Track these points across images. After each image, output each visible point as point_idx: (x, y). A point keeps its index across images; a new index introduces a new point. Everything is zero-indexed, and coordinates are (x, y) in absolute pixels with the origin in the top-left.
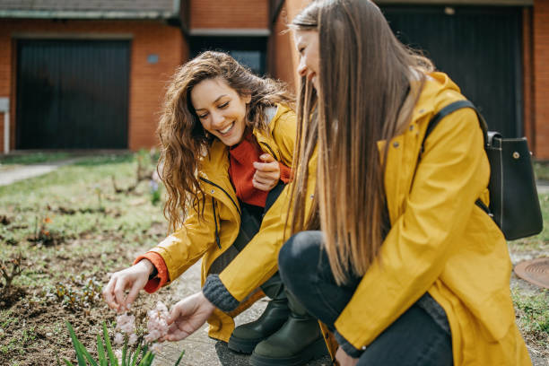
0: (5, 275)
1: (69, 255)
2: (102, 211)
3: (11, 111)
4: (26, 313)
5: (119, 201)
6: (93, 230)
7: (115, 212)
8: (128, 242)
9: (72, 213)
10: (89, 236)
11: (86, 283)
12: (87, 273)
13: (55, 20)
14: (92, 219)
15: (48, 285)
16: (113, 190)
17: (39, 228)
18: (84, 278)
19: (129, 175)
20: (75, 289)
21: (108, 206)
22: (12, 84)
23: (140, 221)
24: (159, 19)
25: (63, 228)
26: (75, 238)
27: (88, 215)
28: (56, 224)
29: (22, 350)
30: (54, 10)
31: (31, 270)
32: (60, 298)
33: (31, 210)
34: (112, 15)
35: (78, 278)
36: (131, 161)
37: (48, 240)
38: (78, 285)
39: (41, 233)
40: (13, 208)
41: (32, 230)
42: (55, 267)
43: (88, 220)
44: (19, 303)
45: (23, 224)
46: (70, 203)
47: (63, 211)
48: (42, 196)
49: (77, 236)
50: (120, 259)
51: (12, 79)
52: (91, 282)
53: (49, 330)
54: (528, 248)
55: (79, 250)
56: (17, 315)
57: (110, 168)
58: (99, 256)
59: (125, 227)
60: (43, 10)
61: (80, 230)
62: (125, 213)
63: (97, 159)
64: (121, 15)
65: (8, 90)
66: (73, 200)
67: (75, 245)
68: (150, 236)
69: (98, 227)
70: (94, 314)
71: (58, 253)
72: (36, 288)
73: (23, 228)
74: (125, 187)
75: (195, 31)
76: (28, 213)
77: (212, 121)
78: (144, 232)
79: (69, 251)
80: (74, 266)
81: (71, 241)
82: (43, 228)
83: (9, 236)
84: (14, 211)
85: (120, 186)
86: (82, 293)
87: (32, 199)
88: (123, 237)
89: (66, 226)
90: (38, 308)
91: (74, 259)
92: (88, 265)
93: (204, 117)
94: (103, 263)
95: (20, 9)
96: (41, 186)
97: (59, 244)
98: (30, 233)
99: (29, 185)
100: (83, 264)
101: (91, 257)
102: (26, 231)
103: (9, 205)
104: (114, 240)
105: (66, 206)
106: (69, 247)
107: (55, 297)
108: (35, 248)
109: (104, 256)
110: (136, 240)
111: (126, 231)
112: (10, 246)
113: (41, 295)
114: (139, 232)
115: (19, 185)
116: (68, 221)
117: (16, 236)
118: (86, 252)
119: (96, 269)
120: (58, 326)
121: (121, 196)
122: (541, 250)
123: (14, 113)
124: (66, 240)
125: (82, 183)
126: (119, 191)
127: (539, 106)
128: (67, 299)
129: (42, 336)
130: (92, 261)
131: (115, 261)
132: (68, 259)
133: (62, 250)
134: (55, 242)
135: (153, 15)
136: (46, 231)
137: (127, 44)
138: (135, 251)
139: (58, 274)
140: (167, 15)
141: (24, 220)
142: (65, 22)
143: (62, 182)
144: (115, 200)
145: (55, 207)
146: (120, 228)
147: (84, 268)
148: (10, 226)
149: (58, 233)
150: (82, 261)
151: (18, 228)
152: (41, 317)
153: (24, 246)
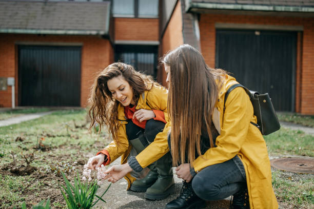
0: (27, 161)
1: (55, 155)
2: (69, 136)
3: (15, 85)
4: (38, 177)
5: (78, 131)
6: (65, 144)
7: (76, 137)
8: (83, 150)
9: (54, 137)
10: (63, 147)
11: (65, 165)
12: (65, 162)
13: (39, 35)
14: (65, 139)
15: (47, 166)
16: (74, 127)
17: (39, 143)
18: (63, 163)
19: (82, 120)
20: (59, 168)
21: (72, 134)
22: (15, 70)
23: (89, 141)
24: (97, 35)
25: (50, 143)
26: (56, 148)
27: (62, 138)
28: (47, 141)
29: (39, 190)
30: (39, 29)
31: (37, 160)
32: (53, 171)
33: (33, 135)
34: (71, 32)
35: (60, 163)
36: (83, 113)
37: (43, 149)
38: (61, 167)
39: (40, 145)
40: (23, 134)
41: (35, 144)
42: (49, 160)
43: (63, 140)
44: (34, 173)
45: (30, 141)
46: (52, 132)
47: (49, 136)
48: (37, 129)
49: (57, 146)
50: (80, 156)
51: (15, 67)
52: (67, 165)
53: (49, 183)
54: (279, 154)
55: (60, 152)
56: (33, 178)
57: (71, 116)
58: (70, 155)
59: (81, 144)
60: (32, 29)
61: (59, 144)
62: (81, 137)
63: (64, 112)
64: (76, 32)
65: (13, 74)
66: (53, 131)
67: (57, 151)
68: (94, 147)
69: (68, 143)
70: (69, 177)
71: (49, 154)
72: (40, 168)
73: (30, 143)
74: (80, 125)
75: (117, 42)
76: (31, 136)
77: (117, 96)
78: (91, 146)
79: (55, 153)
80: (57, 159)
81: (55, 149)
82: (41, 143)
83: (24, 146)
84: (24, 135)
85: (77, 125)
86: (63, 169)
87: (32, 130)
88: (81, 147)
89: (52, 143)
90: (43, 175)
91: (57, 156)
92: (64, 159)
93: (113, 93)
94: (72, 158)
95: (20, 28)
96: (36, 124)
97: (49, 150)
98: (34, 145)
99: (30, 124)
100: (62, 159)
101: (66, 156)
102: (32, 144)
103: (21, 132)
104: (76, 149)
105: (50, 133)
106: (55, 152)
107: (50, 171)
108: (37, 152)
109: (72, 155)
110: (87, 149)
111: (82, 145)
112: (25, 151)
113: (44, 170)
114: (88, 146)
115: (24, 124)
116: (53, 140)
117: (27, 146)
118: (63, 154)
119: (68, 160)
120: (54, 181)
121: (79, 129)
122: (285, 155)
123: (17, 87)
124: (52, 149)
125: (57, 123)
126: (77, 127)
127: (304, 86)
128: (56, 171)
129: (46, 185)
130: (66, 157)
131: (78, 157)
132: (54, 156)
133: (51, 153)
134: (47, 150)
135: (94, 33)
136: (42, 145)
137: (80, 48)
138: (87, 154)
139: (51, 162)
140: (102, 33)
141: (30, 139)
142: (45, 36)
143: (46, 123)
144: (75, 131)
145: (45, 134)
146: (79, 144)
147: (63, 160)
148: (23, 142)
149: (48, 145)
150: (61, 157)
151: (28, 143)
152: (45, 178)
153: (32, 151)
